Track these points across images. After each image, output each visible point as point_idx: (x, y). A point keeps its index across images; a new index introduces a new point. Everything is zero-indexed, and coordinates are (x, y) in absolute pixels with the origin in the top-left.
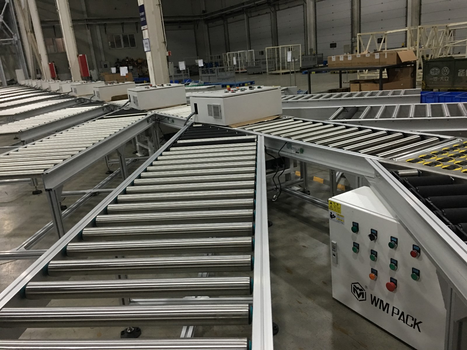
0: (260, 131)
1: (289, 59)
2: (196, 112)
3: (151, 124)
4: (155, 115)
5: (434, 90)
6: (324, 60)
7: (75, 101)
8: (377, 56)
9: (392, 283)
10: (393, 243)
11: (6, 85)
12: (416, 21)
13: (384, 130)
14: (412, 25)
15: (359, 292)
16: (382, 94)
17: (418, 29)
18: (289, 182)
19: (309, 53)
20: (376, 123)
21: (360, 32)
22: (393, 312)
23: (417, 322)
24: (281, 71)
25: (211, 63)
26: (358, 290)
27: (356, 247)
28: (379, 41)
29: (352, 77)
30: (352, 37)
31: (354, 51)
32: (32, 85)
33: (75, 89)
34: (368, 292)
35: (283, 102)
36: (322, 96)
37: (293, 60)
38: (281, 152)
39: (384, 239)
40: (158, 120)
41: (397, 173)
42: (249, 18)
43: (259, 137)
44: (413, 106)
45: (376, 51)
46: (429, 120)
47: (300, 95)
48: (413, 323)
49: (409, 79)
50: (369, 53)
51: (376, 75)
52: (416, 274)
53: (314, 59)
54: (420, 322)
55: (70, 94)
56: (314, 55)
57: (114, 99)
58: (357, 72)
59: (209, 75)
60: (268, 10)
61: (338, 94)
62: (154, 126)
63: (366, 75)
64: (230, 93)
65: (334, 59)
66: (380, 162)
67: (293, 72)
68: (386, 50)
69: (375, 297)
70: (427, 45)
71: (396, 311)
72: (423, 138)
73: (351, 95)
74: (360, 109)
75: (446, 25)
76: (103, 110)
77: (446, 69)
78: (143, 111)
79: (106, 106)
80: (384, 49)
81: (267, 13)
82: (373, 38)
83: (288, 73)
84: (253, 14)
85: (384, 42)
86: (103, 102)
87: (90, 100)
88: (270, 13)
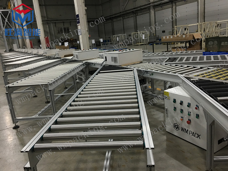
0: (134, 67)
1: (143, 38)
2: (106, 60)
3: (85, 66)
4: (86, 62)
5: (211, 52)
6: (159, 38)
7: (46, 58)
8: (184, 36)
9: (189, 121)
10: (189, 105)
11: (8, 51)
12: (203, 20)
13: (186, 66)
14: (201, 22)
15: (176, 127)
16: (186, 52)
17: (203, 24)
18: (146, 90)
19: (152, 36)
20: (183, 63)
21: (176, 26)
22: (190, 133)
23: (199, 135)
24: (139, 44)
25: (106, 40)
26: (176, 126)
27: (175, 109)
28: (185, 29)
29: (173, 46)
30: (172, 28)
31: (174, 34)
32: (22, 51)
33: (46, 52)
34: (180, 126)
35: (143, 56)
36: (159, 53)
37: (145, 39)
38: (143, 75)
39: (185, 104)
40: (88, 64)
41: (190, 80)
42: (123, 19)
43: (134, 69)
44: (199, 57)
45: (184, 34)
46: (205, 62)
47: (150, 53)
48: (197, 136)
49: (199, 46)
50: (180, 35)
51: (184, 45)
52: (198, 116)
53: (155, 38)
54: (200, 135)
55: (43, 55)
56: (155, 36)
57: (65, 56)
58: (175, 44)
59: (106, 46)
60: (133, 15)
61: (167, 53)
62: (86, 67)
63: (179, 45)
64: (121, 52)
65: (164, 38)
66: (184, 77)
67: (145, 44)
68: (188, 34)
69: (183, 128)
70: (207, 31)
71: (191, 132)
72: (201, 68)
73: (172, 53)
74: (176, 58)
75: (215, 22)
76: (61, 61)
77: (216, 42)
78: (81, 61)
79: (62, 59)
80: (188, 33)
81: (132, 17)
82: (182, 28)
83: (143, 44)
84: (125, 17)
85: (187, 30)
86: (60, 58)
87: (54, 57)
88: (133, 17)
